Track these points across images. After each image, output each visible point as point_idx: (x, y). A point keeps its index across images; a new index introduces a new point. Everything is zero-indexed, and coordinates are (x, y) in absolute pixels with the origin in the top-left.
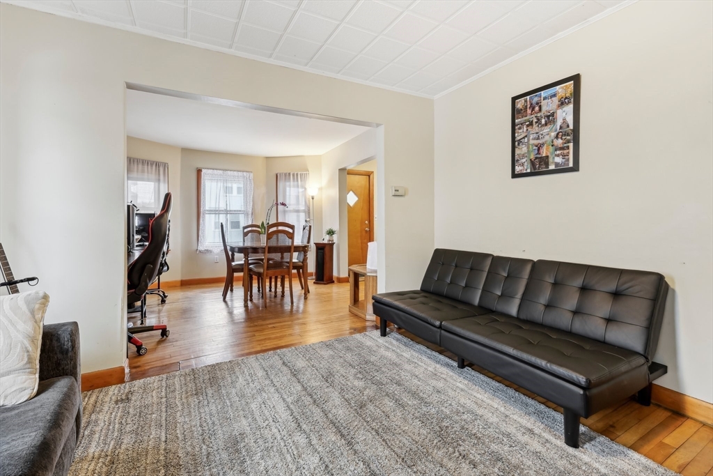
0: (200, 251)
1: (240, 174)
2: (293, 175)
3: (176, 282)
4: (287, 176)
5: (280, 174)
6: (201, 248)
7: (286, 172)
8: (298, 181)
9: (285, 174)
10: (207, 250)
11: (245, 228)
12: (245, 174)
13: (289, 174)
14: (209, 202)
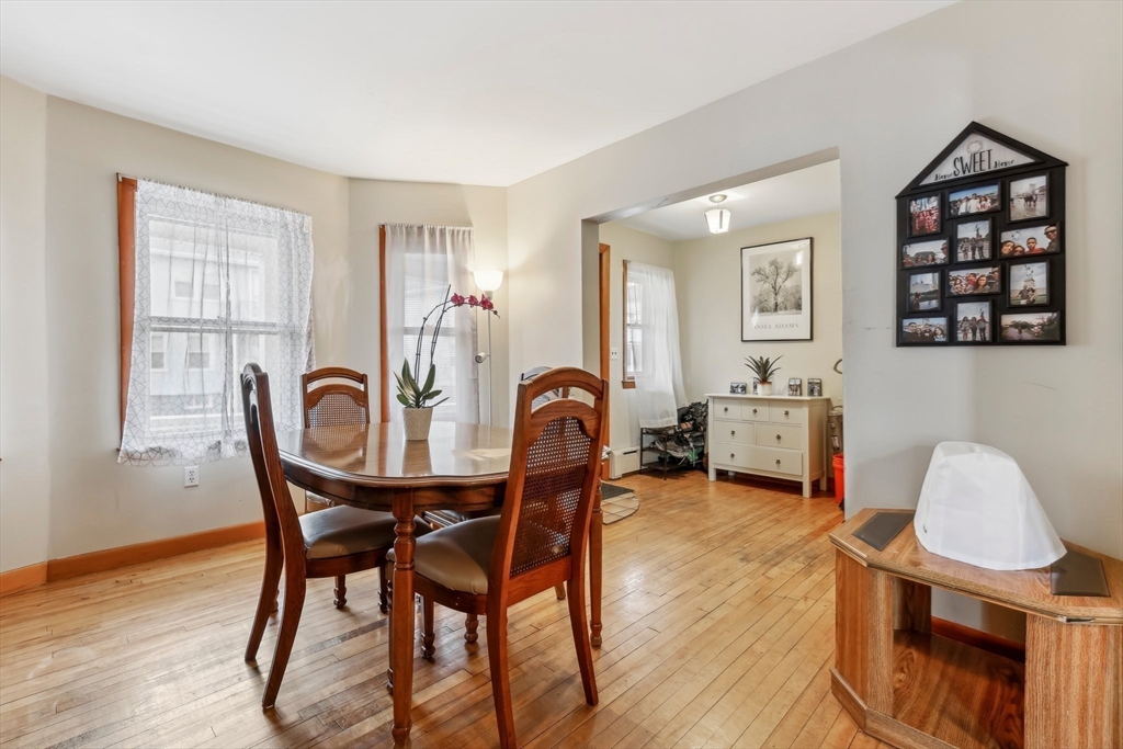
0: (130, 456)
1: (273, 213)
2: (432, 233)
3: (24, 573)
4: (414, 233)
5: (394, 227)
6: (132, 444)
7: (410, 223)
8: (444, 250)
9: (409, 229)
10: (158, 450)
11: (307, 379)
12: (289, 215)
13: (421, 228)
14: (159, 293)
